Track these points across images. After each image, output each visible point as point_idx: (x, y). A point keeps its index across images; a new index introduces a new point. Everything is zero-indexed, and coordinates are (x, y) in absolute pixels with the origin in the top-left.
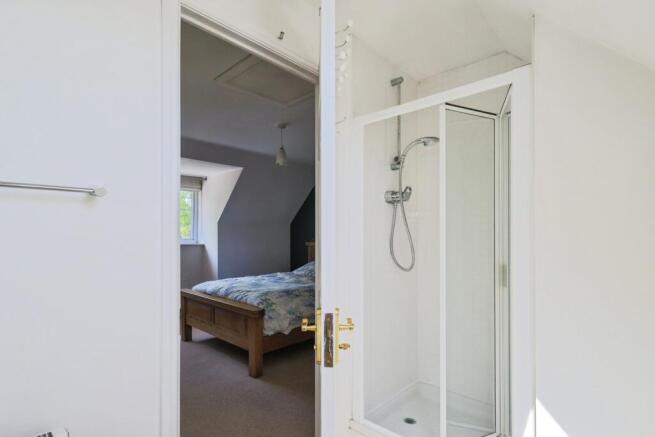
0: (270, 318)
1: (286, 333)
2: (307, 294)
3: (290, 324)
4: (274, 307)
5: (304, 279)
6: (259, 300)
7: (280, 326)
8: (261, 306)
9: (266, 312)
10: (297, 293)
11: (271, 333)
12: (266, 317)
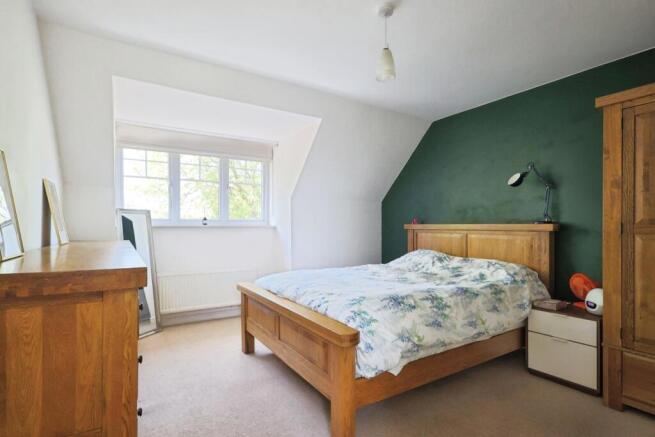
0: (369, 347)
1: (396, 372)
2: (428, 304)
3: (402, 357)
4: (373, 326)
5: (412, 276)
6: (348, 313)
7: (386, 362)
8: (353, 325)
9: (362, 336)
10: (412, 302)
11: (370, 375)
12: (361, 345)
